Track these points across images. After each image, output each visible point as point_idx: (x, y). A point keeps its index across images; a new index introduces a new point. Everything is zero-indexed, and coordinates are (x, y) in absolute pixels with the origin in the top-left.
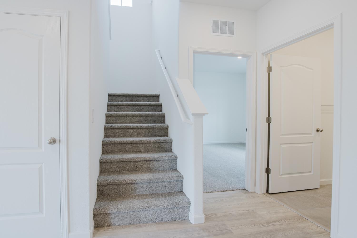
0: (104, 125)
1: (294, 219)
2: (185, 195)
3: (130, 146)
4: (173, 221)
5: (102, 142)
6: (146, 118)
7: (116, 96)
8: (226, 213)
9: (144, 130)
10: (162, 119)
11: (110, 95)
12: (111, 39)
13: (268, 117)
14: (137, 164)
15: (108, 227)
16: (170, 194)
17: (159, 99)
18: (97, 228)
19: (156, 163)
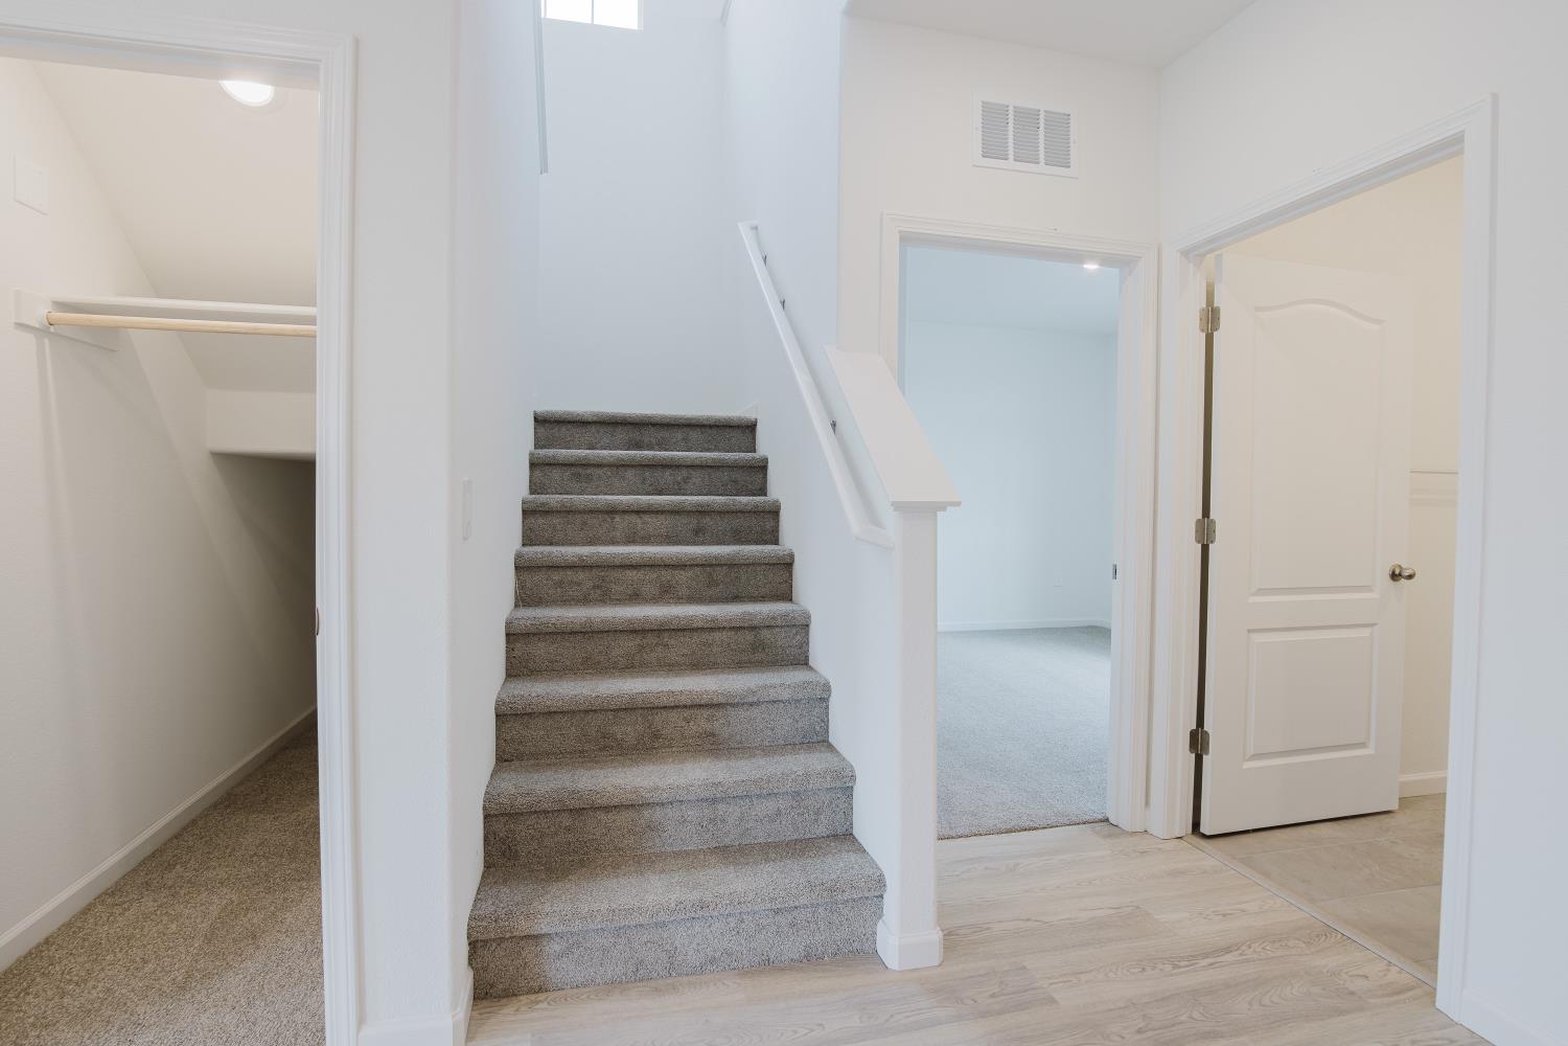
0: (514, 553)
1: (1299, 940)
2: (862, 850)
3: (630, 644)
4: (811, 960)
5: (508, 624)
6: (699, 525)
7: (569, 422)
8: (1028, 920)
9: (690, 573)
10: (769, 525)
11: (541, 421)
13: (1204, 517)
14: (659, 718)
15: (533, 997)
16: (800, 847)
17: (754, 439)
18: (485, 1003)
19: (742, 713)
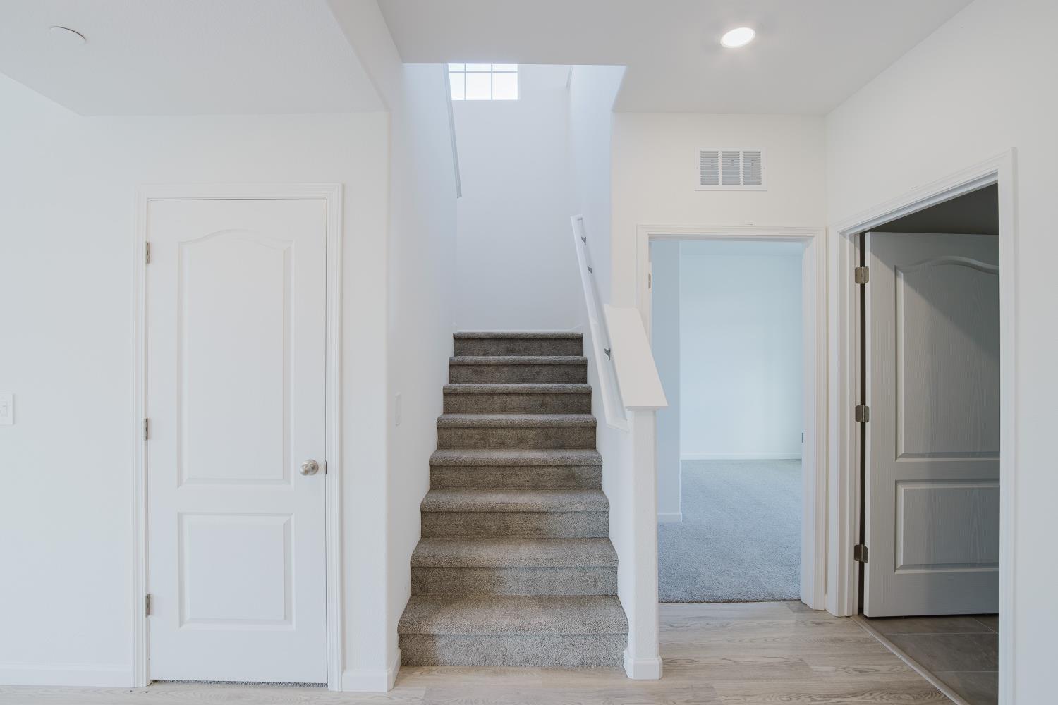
0: (436, 419)
1: (910, 695)
2: (619, 606)
3: (497, 473)
4: (583, 666)
5: (431, 460)
6: (543, 402)
7: (473, 339)
8: (725, 659)
9: (534, 432)
10: (585, 402)
11: (458, 339)
12: (461, 196)
13: (861, 404)
14: (509, 518)
15: (430, 668)
16: (583, 601)
17: (582, 346)
18: (406, 668)
19: (557, 518)
